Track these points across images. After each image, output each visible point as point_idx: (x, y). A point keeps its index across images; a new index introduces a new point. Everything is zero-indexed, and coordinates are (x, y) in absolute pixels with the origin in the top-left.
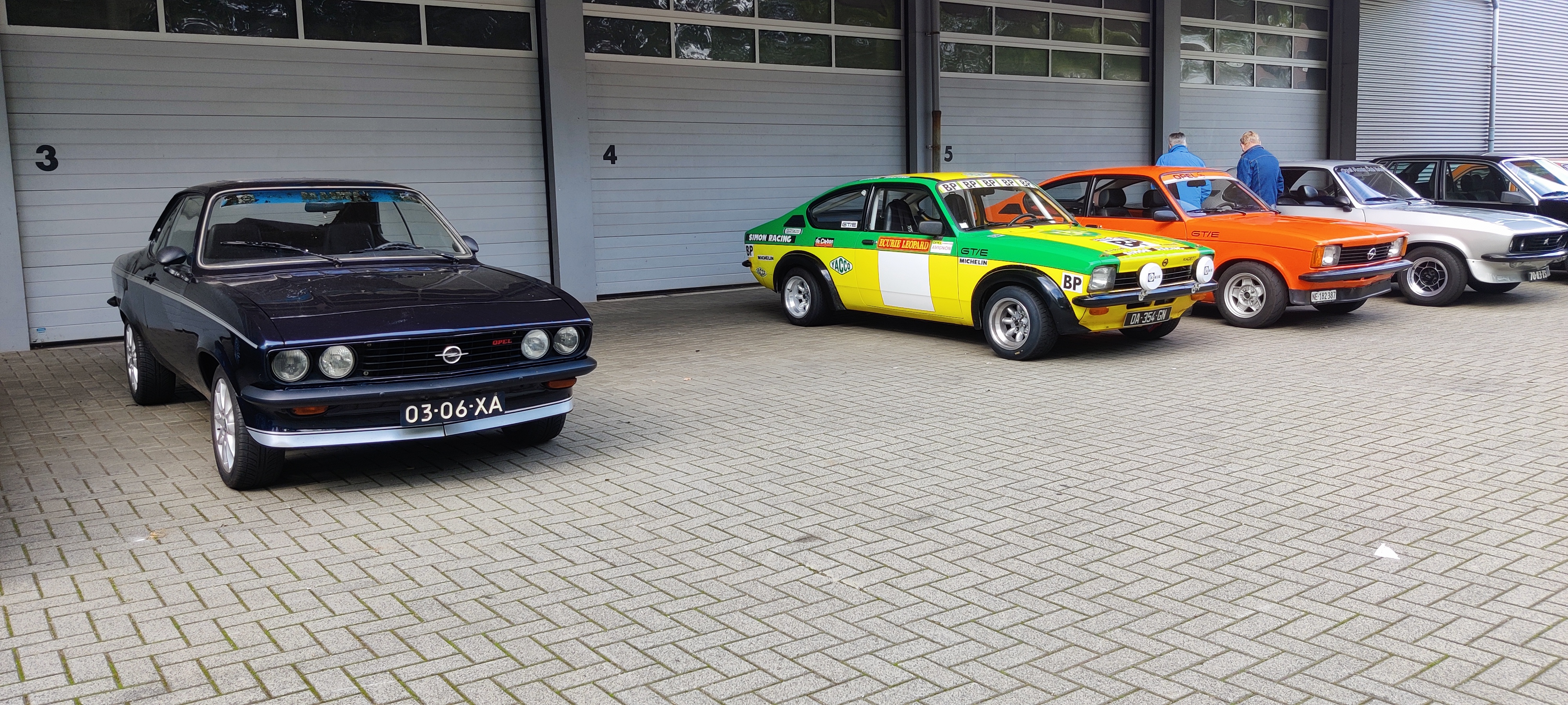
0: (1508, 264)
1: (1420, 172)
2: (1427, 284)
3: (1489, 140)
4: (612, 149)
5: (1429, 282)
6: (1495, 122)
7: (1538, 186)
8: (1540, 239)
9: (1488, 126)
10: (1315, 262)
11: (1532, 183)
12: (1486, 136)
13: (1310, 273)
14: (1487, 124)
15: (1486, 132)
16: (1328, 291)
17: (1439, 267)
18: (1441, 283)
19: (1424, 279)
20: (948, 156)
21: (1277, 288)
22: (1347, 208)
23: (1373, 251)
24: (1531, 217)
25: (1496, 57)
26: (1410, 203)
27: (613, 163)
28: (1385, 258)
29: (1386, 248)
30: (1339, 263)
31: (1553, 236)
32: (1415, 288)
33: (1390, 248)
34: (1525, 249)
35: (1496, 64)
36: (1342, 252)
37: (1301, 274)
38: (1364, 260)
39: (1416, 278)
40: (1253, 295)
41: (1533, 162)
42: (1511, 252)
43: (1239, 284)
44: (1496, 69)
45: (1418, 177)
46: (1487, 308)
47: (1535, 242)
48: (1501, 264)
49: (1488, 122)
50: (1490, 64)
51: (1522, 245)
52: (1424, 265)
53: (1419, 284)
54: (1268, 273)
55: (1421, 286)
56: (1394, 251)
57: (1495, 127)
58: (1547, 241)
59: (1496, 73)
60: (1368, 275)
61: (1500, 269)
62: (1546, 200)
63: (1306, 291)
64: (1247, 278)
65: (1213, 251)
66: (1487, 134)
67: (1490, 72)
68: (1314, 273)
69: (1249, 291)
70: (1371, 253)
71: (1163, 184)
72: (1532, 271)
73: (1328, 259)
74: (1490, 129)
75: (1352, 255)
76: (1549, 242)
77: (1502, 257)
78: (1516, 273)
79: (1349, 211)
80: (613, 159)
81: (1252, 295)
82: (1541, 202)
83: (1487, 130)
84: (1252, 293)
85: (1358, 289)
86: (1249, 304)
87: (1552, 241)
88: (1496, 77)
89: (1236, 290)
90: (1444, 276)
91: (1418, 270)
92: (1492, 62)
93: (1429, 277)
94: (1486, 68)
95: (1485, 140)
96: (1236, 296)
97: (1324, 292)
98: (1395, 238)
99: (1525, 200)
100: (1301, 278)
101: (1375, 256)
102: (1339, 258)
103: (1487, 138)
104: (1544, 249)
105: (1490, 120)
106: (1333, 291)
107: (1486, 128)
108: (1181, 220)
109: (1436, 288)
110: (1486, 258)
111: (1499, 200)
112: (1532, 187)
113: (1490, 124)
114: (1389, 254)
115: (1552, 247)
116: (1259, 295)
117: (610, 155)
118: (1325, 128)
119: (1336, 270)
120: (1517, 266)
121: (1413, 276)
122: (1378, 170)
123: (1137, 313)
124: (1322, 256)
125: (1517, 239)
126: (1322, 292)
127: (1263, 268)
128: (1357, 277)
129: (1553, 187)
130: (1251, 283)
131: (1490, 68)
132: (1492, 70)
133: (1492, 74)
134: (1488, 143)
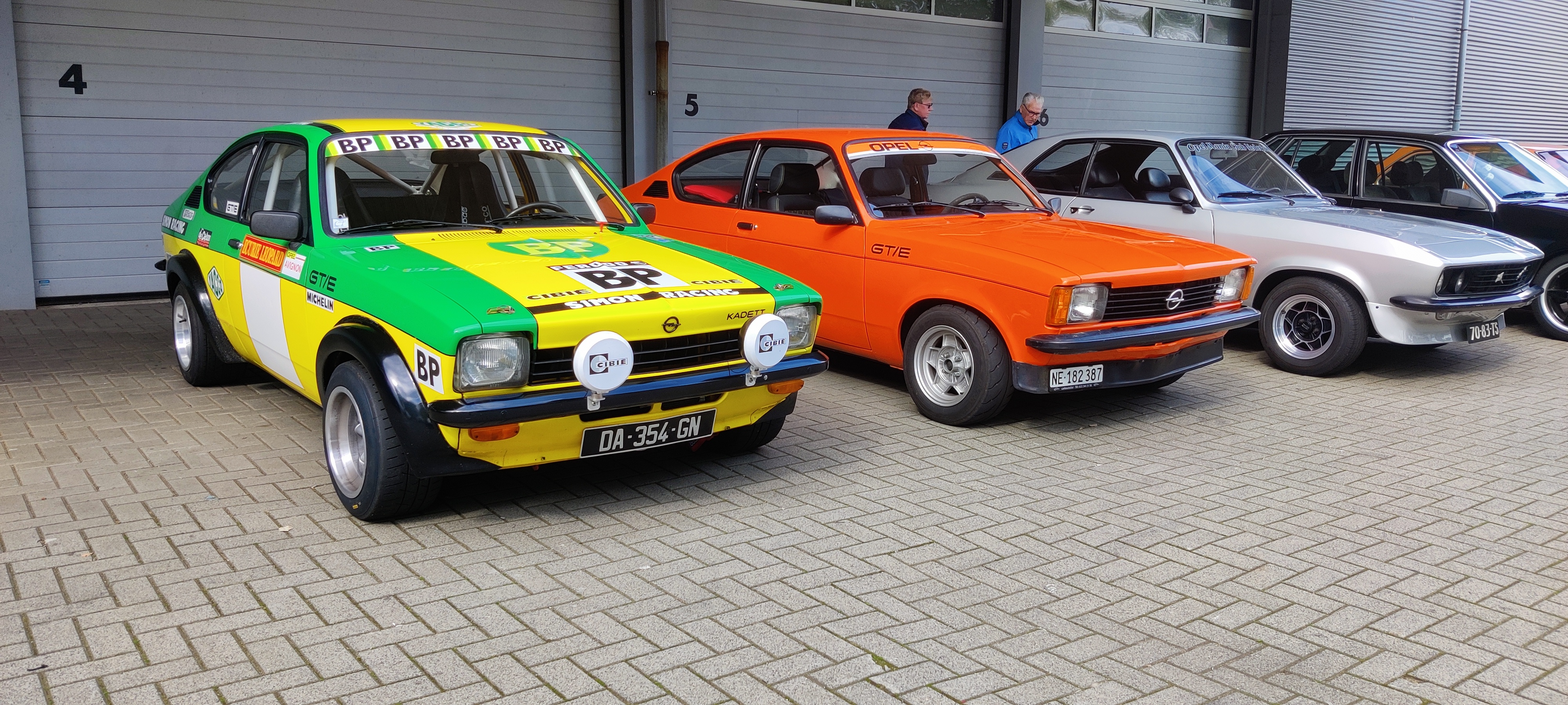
0: (1433, 315)
1: (1338, 156)
2: (1304, 338)
3: (1454, 121)
4: (76, 70)
5: (1307, 335)
6: (1462, 99)
7: (1499, 184)
8: (1489, 273)
9: (1453, 103)
10: (1053, 316)
11: (1491, 176)
12: (1451, 115)
13: (1043, 337)
14: (1452, 100)
15: (1451, 110)
16: (1087, 368)
17: (1323, 312)
18: (1325, 338)
19: (1299, 329)
20: (690, 108)
21: (992, 359)
22: (1189, 207)
23: (1178, 295)
24: (1483, 234)
25: (1468, 18)
26: (1292, 203)
27: (79, 91)
28: (1210, 305)
29: (1212, 287)
30: (1105, 317)
31: (1511, 268)
32: (1285, 344)
33: (1217, 287)
34: (1463, 291)
35: (1467, 27)
36: (1110, 298)
37: (1031, 337)
38: (1162, 309)
39: (1287, 327)
40: (959, 365)
41: (1496, 145)
42: (1439, 294)
43: (939, 344)
44: (1466, 33)
45: (1335, 162)
46: (1397, 382)
47: (1481, 279)
48: (1422, 315)
49: (1454, 98)
50: (1460, 27)
51: (1459, 283)
52: (1299, 306)
53: (1291, 337)
54: (980, 330)
55: (1294, 342)
56: (1227, 291)
57: (1462, 104)
58: (1500, 276)
59: (1466, 38)
60: (1167, 338)
61: (1420, 322)
62: (1509, 204)
63: (1040, 368)
64: (950, 335)
65: (816, 296)
66: (1453, 112)
67: (1459, 36)
68: (1052, 337)
69: (952, 359)
70: (1174, 298)
71: (846, 158)
72: (1474, 324)
73: (1086, 310)
74: (1456, 107)
75: (1134, 303)
76: (1504, 277)
77: (1426, 302)
78: (1448, 328)
79: (1191, 212)
80: (80, 87)
81: (955, 365)
82: (1500, 207)
83: (1453, 108)
84: (958, 361)
85: (1150, 363)
86: (953, 382)
87: (1510, 277)
88: (1466, 42)
89: (934, 354)
90: (1330, 328)
91: (1290, 314)
92: (1462, 24)
93: (1307, 328)
94: (1455, 31)
95: (1449, 120)
96: (933, 365)
97: (1078, 369)
98: (1227, 270)
99: (1479, 204)
100: (1030, 343)
101: (1182, 303)
102: (1104, 307)
103: (1452, 117)
104: (1495, 289)
105: (1457, 96)
106: (1096, 367)
107: (1452, 105)
108: (861, 223)
109: (1316, 346)
110: (1398, 302)
111: (1439, 202)
112: (1490, 183)
113: (1457, 101)
114: (1217, 297)
115: (1510, 285)
116: (967, 367)
117: (72, 79)
118: (1246, 94)
119: (1105, 330)
120: (1448, 317)
121: (1282, 324)
122: (1253, 148)
123: (615, 429)
124: (1067, 306)
125: (1450, 273)
126: (1072, 369)
127: (970, 320)
128: (1150, 341)
129: (1522, 184)
130: (955, 344)
131: (1460, 32)
132: (1462, 34)
133: (1461, 39)
134: (1453, 124)
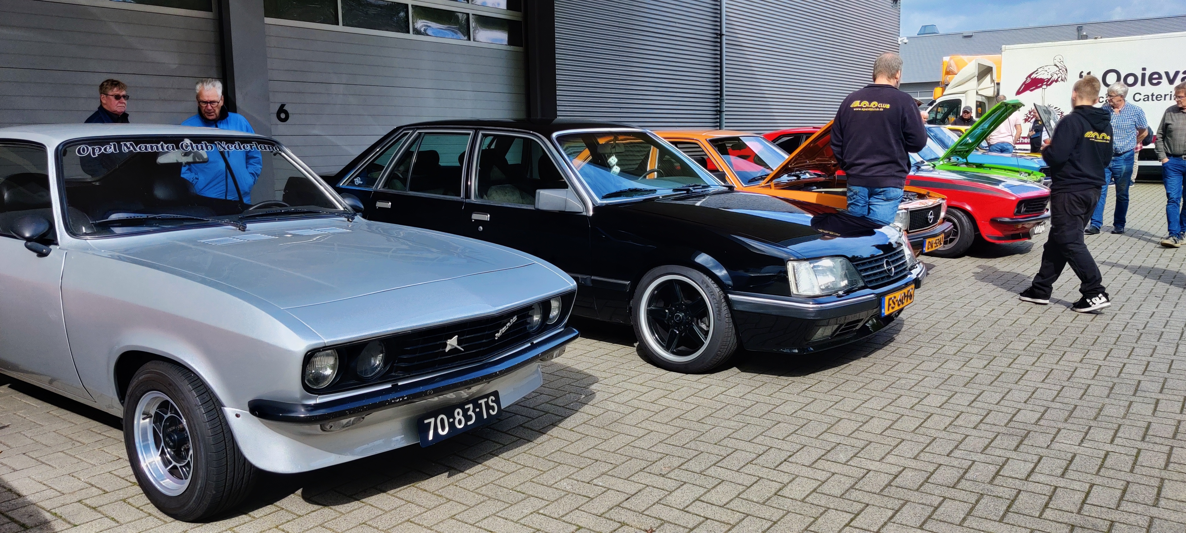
3: (719, 111)
6: (725, 93)
9: (719, 97)
12: (717, 107)
14: (717, 94)
15: (717, 103)
25: (724, 25)
35: (724, 33)
44: (724, 37)
49: (719, 93)
50: (718, 32)
57: (725, 97)
59: (724, 42)
66: (719, 105)
67: (718, 40)
74: (721, 100)
83: (719, 101)
88: (725, 45)
92: (721, 30)
94: (714, 35)
95: (716, 111)
103: (719, 109)
105: (721, 91)
107: (717, 99)
113: (721, 95)
118: (523, 90)
131: (719, 37)
132: (721, 38)
133: (721, 43)
134: (719, 115)
